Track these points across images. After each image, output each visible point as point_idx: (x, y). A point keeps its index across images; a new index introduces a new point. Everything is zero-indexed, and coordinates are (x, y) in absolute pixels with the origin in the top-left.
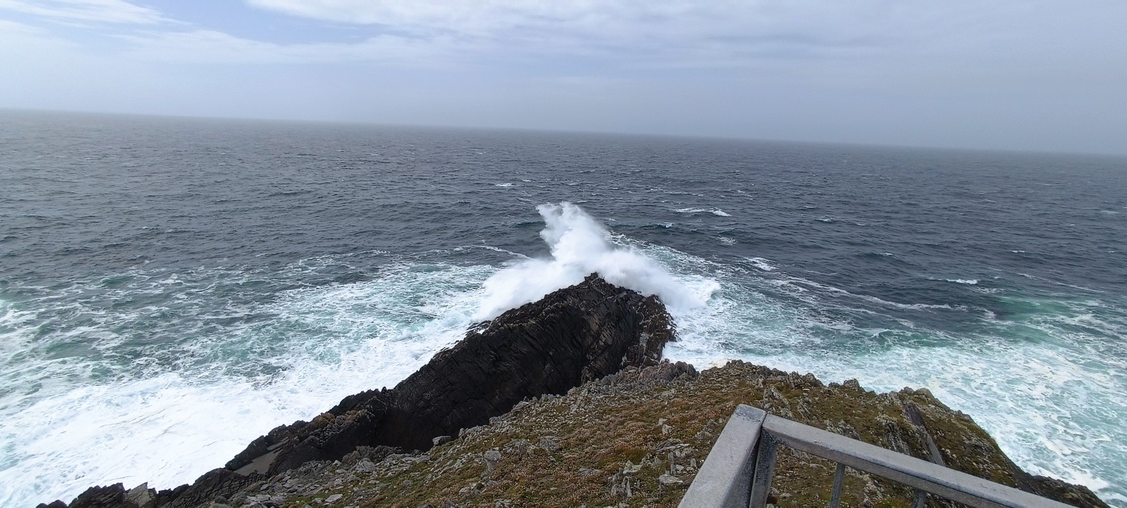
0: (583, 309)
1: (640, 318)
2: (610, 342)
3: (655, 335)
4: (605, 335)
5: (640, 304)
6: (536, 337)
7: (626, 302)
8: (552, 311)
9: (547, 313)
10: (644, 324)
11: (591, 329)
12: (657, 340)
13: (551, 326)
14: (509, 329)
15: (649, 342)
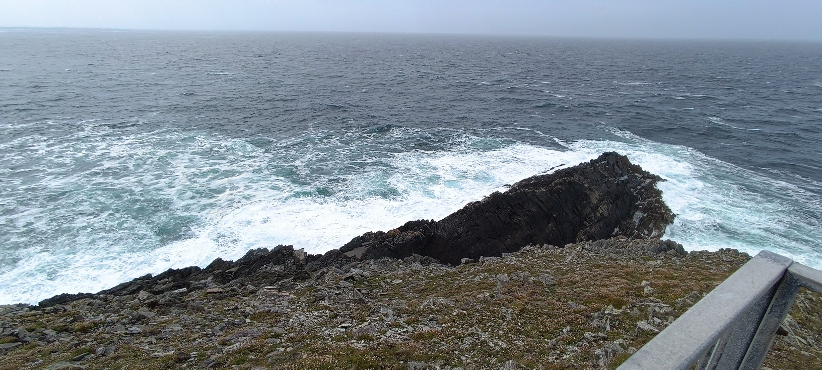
0: (586, 185)
1: (637, 200)
2: (606, 214)
3: (648, 215)
4: (602, 208)
5: (639, 187)
6: (544, 201)
7: (626, 184)
8: (560, 184)
9: (556, 185)
10: (640, 205)
11: (590, 202)
12: (650, 219)
13: (558, 194)
14: (525, 193)
15: (641, 220)
